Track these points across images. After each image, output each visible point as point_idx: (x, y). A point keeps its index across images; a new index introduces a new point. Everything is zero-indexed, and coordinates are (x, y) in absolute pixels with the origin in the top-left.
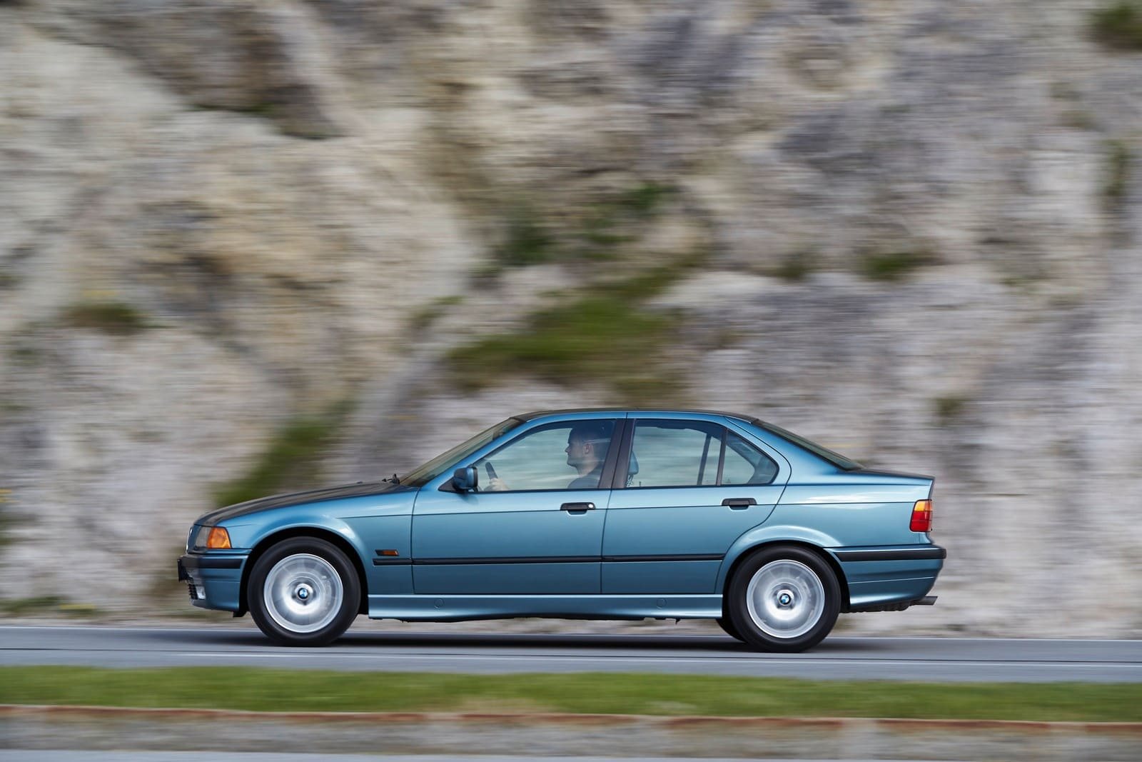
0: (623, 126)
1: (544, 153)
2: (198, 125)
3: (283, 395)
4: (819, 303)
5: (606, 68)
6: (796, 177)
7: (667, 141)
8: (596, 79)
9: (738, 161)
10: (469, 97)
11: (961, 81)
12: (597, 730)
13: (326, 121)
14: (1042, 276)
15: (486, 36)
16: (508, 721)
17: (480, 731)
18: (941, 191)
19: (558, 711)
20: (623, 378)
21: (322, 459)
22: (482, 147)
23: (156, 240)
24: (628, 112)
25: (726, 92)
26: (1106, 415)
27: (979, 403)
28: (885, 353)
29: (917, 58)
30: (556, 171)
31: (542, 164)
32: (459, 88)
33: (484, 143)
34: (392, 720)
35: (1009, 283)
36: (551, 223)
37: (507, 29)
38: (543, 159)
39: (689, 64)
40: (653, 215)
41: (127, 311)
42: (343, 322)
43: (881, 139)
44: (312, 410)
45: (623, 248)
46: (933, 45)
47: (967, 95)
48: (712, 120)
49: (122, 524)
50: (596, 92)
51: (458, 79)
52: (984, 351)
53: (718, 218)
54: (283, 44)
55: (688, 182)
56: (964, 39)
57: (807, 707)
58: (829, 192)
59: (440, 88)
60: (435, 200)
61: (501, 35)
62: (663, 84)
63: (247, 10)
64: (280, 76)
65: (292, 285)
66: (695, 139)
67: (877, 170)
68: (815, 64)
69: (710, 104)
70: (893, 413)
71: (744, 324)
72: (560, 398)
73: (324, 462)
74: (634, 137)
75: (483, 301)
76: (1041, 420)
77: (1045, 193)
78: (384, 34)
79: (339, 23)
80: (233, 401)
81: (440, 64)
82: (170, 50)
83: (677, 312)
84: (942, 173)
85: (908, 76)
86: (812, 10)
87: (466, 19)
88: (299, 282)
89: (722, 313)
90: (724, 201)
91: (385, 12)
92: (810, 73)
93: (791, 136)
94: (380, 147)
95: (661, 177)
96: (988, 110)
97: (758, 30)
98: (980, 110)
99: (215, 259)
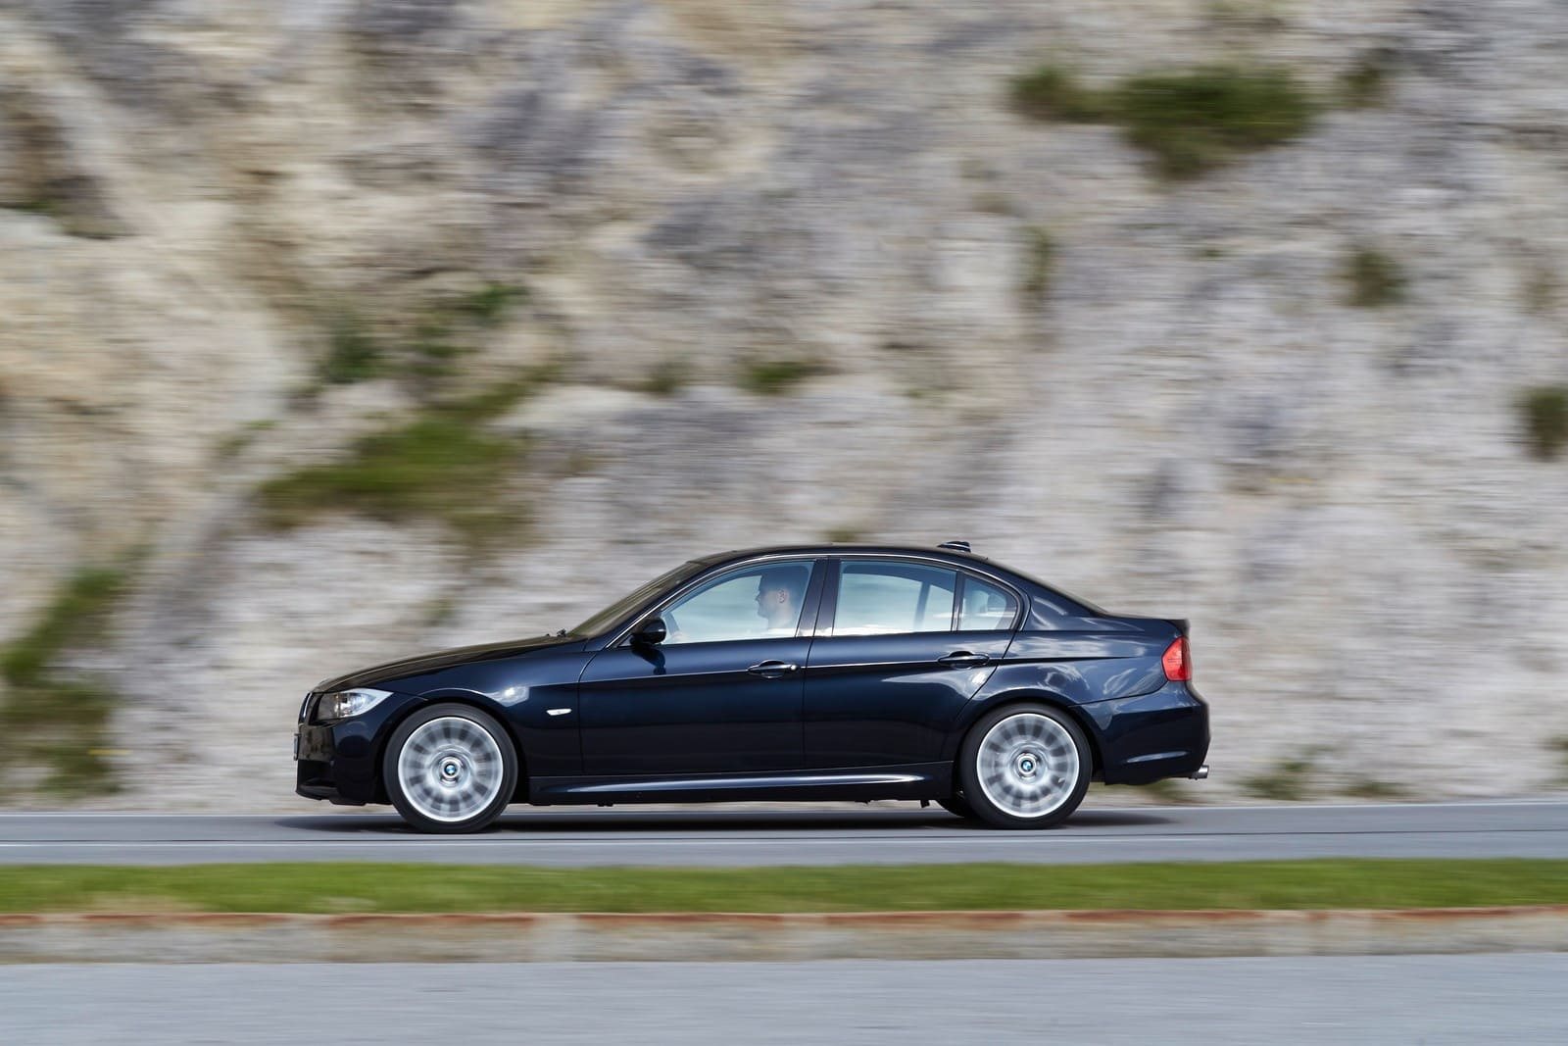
0: (461, 218)
1: (370, 252)
3: (68, 539)
4: (691, 422)
5: (439, 151)
6: (664, 275)
7: (508, 235)
8: (428, 164)
9: (595, 256)
10: (280, 187)
11: (854, 159)
12: (243, 932)
13: (115, 217)
14: (951, 387)
15: (300, 115)
16: (138, 922)
17: (105, 935)
18: (833, 288)
20: (462, 512)
21: (110, 613)
22: (297, 245)
24: (468, 202)
25: (579, 177)
28: (768, 479)
29: (806, 134)
30: (382, 272)
31: (368, 264)
32: (265, 176)
33: (296, 240)
35: (913, 395)
36: (380, 333)
37: (323, 107)
38: (367, 258)
39: (535, 146)
40: (497, 321)
42: (136, 452)
43: (761, 228)
44: (102, 557)
45: (463, 361)
46: (825, 119)
47: (862, 177)
48: (563, 210)
50: (429, 178)
51: (267, 166)
52: (881, 474)
53: (572, 324)
54: (62, 129)
55: (540, 283)
56: (860, 111)
57: (505, 902)
58: (702, 291)
59: (247, 177)
60: (245, 308)
61: (316, 114)
62: (506, 169)
63: (17, 90)
64: (60, 165)
65: (77, 409)
66: (546, 232)
67: (757, 265)
68: (684, 143)
69: (560, 190)
71: (603, 447)
72: (385, 538)
73: (114, 616)
74: (475, 231)
75: (303, 426)
77: (952, 289)
78: (180, 114)
79: (129, 103)
80: (10, 546)
81: (245, 148)
83: (526, 435)
84: (832, 267)
85: (794, 155)
86: (681, 80)
87: (275, 96)
88: (85, 407)
89: (580, 434)
90: (582, 304)
91: (180, 90)
92: (679, 152)
93: (659, 227)
94: (178, 247)
95: (507, 277)
96: (888, 193)
97: (618, 104)
98: (878, 193)
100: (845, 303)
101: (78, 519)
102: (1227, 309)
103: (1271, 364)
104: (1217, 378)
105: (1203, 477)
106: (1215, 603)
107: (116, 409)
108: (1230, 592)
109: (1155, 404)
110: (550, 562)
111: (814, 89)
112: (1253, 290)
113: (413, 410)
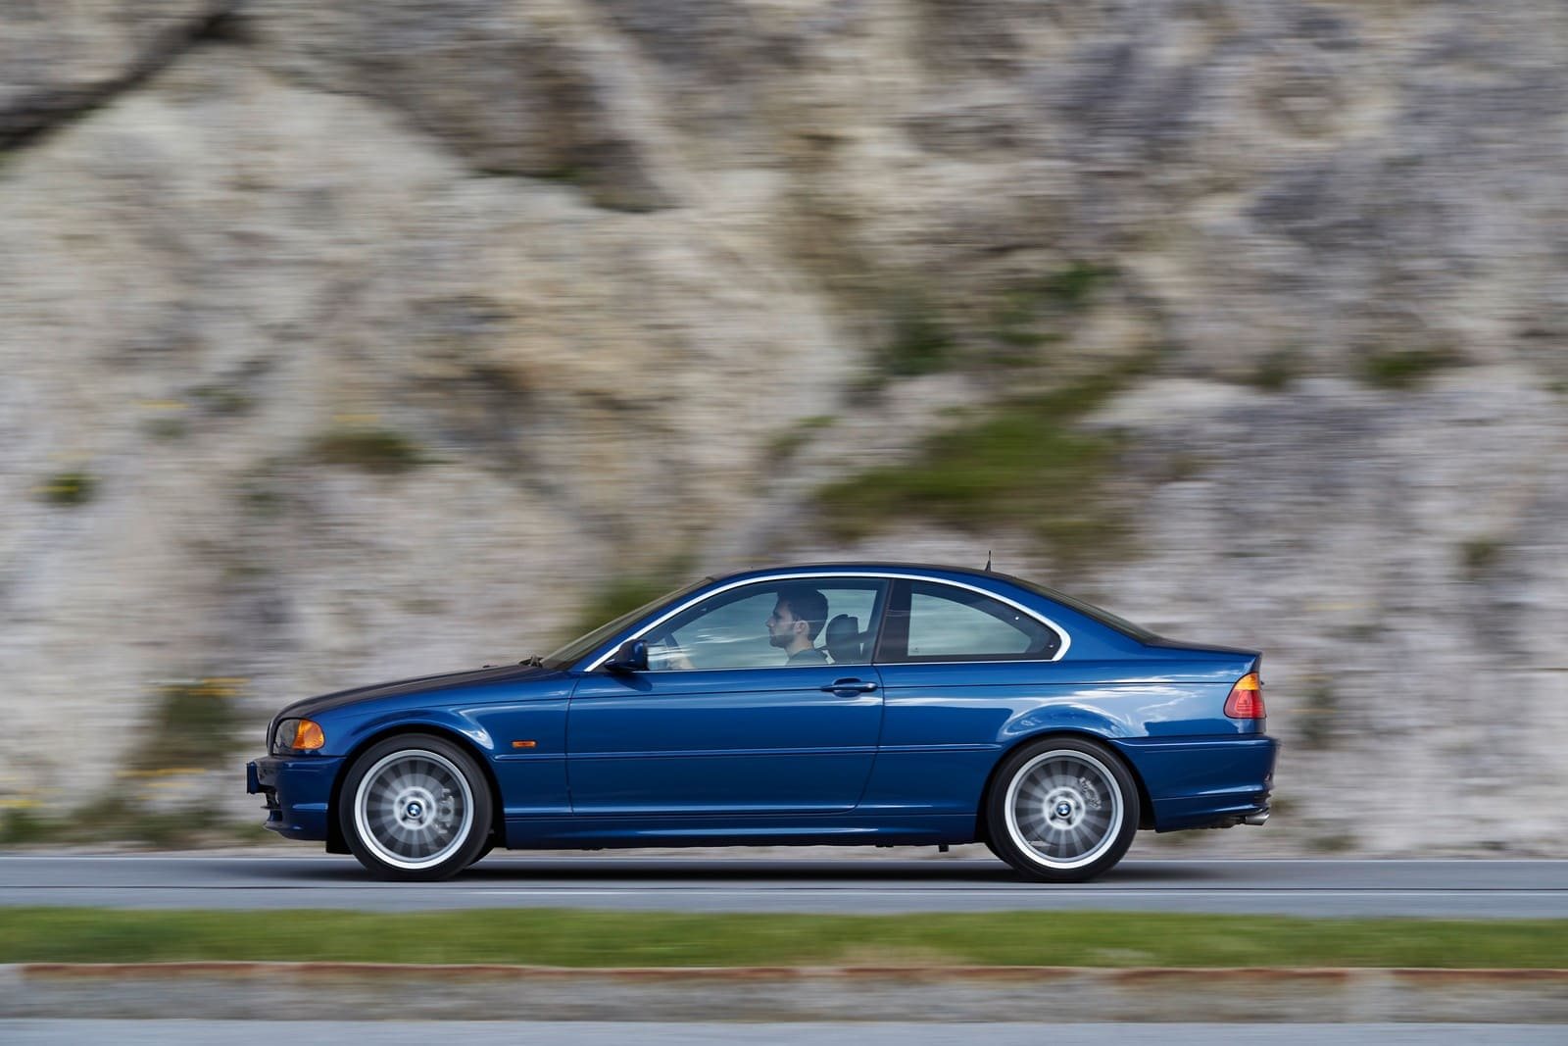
0: (1043, 189)
1: (938, 225)
2: (483, 196)
3: (600, 549)
4: (1306, 419)
5: (1020, 113)
6: (1274, 253)
7: (1102, 208)
8: (1007, 127)
9: (1196, 232)
10: (840, 154)
11: (1490, 122)
12: (1024, 987)
13: (653, 187)
15: (862, 72)
16: (905, 977)
17: (871, 991)
18: (1466, 268)
19: (970, 963)
20: (1049, 521)
22: (854, 219)
23: (433, 348)
24: (1051, 170)
25: (1179, 142)
27: (1520, 548)
28: (1394, 483)
29: (1431, 93)
30: (956, 249)
31: (936, 240)
32: (826, 141)
33: (862, 213)
34: (752, 977)
35: (1556, 389)
36: (951, 319)
37: (888, 63)
38: (940, 234)
39: (1129, 105)
40: (1084, 305)
41: (392, 442)
42: (678, 452)
43: (1386, 200)
44: (638, 570)
45: (1047, 349)
46: (1450, 76)
47: (1500, 142)
48: (1159, 179)
50: (1007, 144)
51: (825, 130)
52: (1523, 479)
53: (1171, 309)
54: (595, 88)
55: (1130, 261)
56: (1491, 68)
57: (1302, 953)
58: (1319, 272)
59: (802, 143)
60: (796, 289)
61: (881, 71)
62: (1095, 133)
63: (546, 44)
64: (590, 130)
65: (611, 405)
66: (1139, 205)
67: (1380, 243)
68: (1295, 103)
69: (1157, 157)
70: (1406, 563)
71: (1208, 448)
72: (966, 549)
74: (1058, 203)
75: (862, 423)
78: (726, 72)
79: (667, 59)
80: (536, 558)
81: (800, 110)
82: (446, 97)
83: (1119, 434)
84: (1466, 245)
85: (1419, 117)
86: (1292, 32)
87: (835, 51)
88: (620, 401)
89: (1178, 433)
90: (1178, 286)
91: (727, 44)
92: (1290, 115)
93: (1266, 199)
94: (723, 220)
95: (1094, 256)
96: (1527, 160)
97: (1217, 61)
98: (1517, 161)
99: (509, 372)
101: (610, 527)
107: (654, 404)
110: (1152, 576)
111: (1440, 42)
113: (989, 405)
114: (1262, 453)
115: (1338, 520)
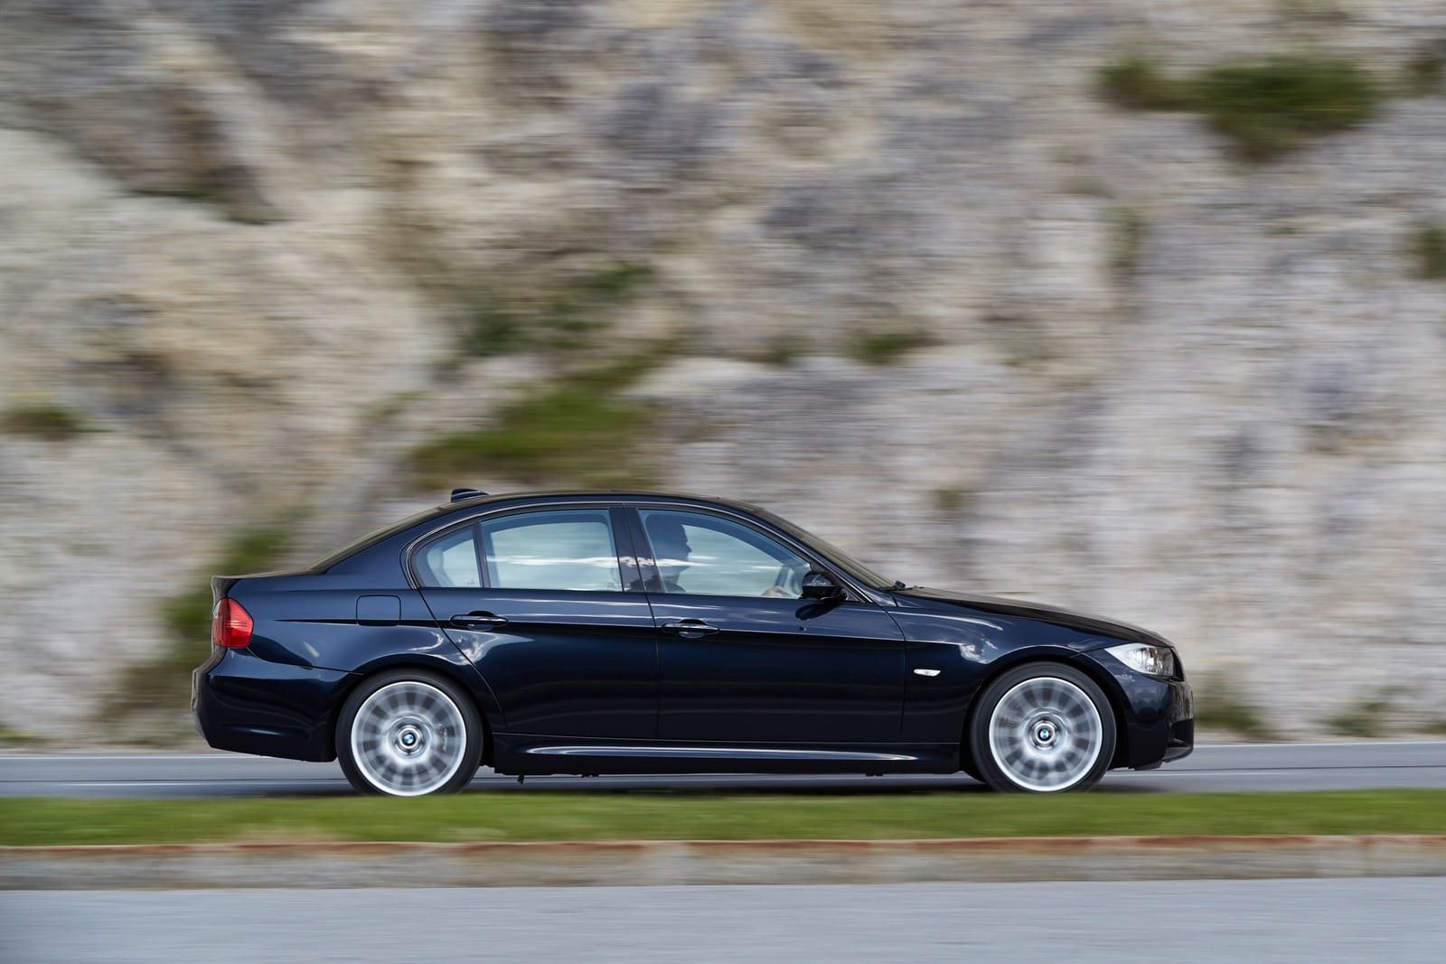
0: (592, 203)
1: (508, 234)
2: (136, 212)
3: (236, 502)
4: (808, 390)
5: (570, 141)
6: (779, 255)
7: (634, 218)
8: (560, 153)
9: (714, 238)
10: (420, 175)
12: (378, 859)
13: (268, 204)
14: (1046, 357)
15: (440, 109)
16: (282, 851)
17: (254, 863)
18: (934, 266)
19: (340, 840)
22: (440, 229)
23: (95, 338)
24: (599, 188)
25: (698, 164)
26: (1115, 504)
27: (977, 494)
28: (877, 442)
29: (912, 123)
30: (519, 253)
31: (507, 246)
32: (408, 165)
33: (438, 224)
34: (160, 854)
35: (1012, 363)
36: (517, 310)
37: (462, 101)
38: (506, 241)
39: (657, 135)
40: (626, 298)
41: (58, 415)
42: (294, 421)
43: (870, 209)
44: (265, 518)
45: (595, 335)
46: (926, 109)
47: (964, 162)
48: (685, 194)
49: (63, 645)
50: (558, 167)
51: (408, 156)
52: (984, 437)
54: (217, 123)
55: (664, 262)
56: (960, 102)
58: (818, 270)
59: (393, 166)
60: (395, 287)
61: (456, 108)
62: (632, 157)
64: (217, 157)
65: (241, 385)
66: (668, 215)
67: (864, 245)
68: (794, 132)
69: (681, 176)
70: (884, 507)
71: (721, 414)
74: (605, 214)
75: (448, 396)
76: (1049, 511)
77: (1046, 266)
78: (328, 108)
79: (283, 99)
80: (180, 509)
81: (388, 139)
82: (100, 131)
83: (653, 404)
84: (935, 246)
85: (898, 143)
86: (794, 73)
87: (416, 92)
88: (245, 380)
89: (704, 402)
90: (706, 282)
91: (328, 85)
92: (792, 141)
93: (776, 210)
94: (331, 231)
95: (636, 258)
96: (986, 177)
97: (734, 97)
98: (977, 177)
99: (158, 356)
100: (949, 279)
101: (239, 482)
102: (1304, 283)
103: (1343, 333)
104: (1292, 347)
105: (1283, 439)
106: (1295, 555)
107: (273, 382)
108: (1311, 545)
109: (1236, 370)
111: (919, 81)
112: (1326, 265)
113: (550, 380)
114: (772, 418)
115: (836, 472)
